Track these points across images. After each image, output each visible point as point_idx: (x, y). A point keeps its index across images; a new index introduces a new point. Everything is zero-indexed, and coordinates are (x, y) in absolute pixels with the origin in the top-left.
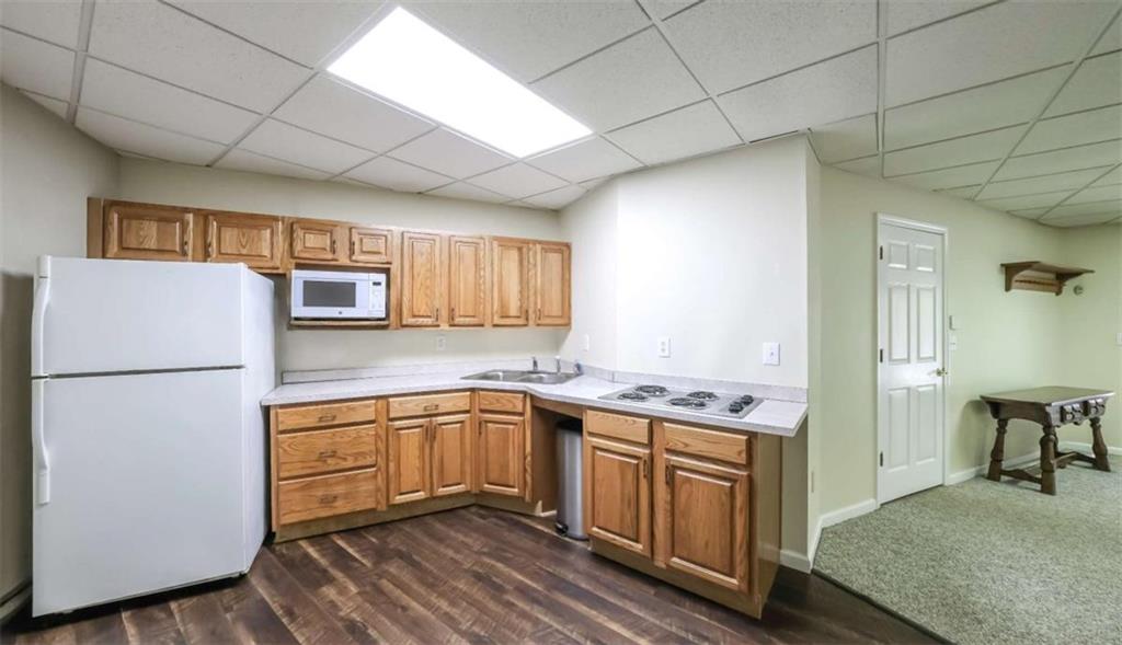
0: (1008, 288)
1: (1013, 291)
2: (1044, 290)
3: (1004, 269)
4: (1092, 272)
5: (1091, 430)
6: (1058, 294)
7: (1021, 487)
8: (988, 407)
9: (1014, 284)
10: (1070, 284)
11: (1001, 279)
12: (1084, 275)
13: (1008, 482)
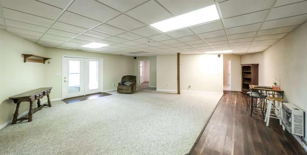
0: (25, 61)
1: (27, 63)
2: (39, 62)
3: (23, 56)
4: (51, 59)
5: (47, 98)
6: (44, 63)
7: (23, 123)
8: (13, 101)
9: (27, 60)
10: (47, 61)
11: (23, 58)
12: (50, 59)
13: (19, 123)
